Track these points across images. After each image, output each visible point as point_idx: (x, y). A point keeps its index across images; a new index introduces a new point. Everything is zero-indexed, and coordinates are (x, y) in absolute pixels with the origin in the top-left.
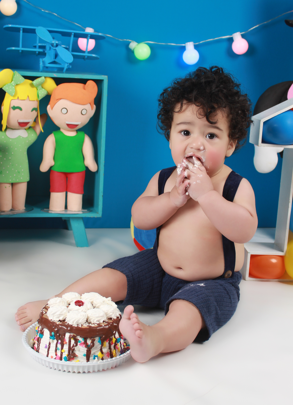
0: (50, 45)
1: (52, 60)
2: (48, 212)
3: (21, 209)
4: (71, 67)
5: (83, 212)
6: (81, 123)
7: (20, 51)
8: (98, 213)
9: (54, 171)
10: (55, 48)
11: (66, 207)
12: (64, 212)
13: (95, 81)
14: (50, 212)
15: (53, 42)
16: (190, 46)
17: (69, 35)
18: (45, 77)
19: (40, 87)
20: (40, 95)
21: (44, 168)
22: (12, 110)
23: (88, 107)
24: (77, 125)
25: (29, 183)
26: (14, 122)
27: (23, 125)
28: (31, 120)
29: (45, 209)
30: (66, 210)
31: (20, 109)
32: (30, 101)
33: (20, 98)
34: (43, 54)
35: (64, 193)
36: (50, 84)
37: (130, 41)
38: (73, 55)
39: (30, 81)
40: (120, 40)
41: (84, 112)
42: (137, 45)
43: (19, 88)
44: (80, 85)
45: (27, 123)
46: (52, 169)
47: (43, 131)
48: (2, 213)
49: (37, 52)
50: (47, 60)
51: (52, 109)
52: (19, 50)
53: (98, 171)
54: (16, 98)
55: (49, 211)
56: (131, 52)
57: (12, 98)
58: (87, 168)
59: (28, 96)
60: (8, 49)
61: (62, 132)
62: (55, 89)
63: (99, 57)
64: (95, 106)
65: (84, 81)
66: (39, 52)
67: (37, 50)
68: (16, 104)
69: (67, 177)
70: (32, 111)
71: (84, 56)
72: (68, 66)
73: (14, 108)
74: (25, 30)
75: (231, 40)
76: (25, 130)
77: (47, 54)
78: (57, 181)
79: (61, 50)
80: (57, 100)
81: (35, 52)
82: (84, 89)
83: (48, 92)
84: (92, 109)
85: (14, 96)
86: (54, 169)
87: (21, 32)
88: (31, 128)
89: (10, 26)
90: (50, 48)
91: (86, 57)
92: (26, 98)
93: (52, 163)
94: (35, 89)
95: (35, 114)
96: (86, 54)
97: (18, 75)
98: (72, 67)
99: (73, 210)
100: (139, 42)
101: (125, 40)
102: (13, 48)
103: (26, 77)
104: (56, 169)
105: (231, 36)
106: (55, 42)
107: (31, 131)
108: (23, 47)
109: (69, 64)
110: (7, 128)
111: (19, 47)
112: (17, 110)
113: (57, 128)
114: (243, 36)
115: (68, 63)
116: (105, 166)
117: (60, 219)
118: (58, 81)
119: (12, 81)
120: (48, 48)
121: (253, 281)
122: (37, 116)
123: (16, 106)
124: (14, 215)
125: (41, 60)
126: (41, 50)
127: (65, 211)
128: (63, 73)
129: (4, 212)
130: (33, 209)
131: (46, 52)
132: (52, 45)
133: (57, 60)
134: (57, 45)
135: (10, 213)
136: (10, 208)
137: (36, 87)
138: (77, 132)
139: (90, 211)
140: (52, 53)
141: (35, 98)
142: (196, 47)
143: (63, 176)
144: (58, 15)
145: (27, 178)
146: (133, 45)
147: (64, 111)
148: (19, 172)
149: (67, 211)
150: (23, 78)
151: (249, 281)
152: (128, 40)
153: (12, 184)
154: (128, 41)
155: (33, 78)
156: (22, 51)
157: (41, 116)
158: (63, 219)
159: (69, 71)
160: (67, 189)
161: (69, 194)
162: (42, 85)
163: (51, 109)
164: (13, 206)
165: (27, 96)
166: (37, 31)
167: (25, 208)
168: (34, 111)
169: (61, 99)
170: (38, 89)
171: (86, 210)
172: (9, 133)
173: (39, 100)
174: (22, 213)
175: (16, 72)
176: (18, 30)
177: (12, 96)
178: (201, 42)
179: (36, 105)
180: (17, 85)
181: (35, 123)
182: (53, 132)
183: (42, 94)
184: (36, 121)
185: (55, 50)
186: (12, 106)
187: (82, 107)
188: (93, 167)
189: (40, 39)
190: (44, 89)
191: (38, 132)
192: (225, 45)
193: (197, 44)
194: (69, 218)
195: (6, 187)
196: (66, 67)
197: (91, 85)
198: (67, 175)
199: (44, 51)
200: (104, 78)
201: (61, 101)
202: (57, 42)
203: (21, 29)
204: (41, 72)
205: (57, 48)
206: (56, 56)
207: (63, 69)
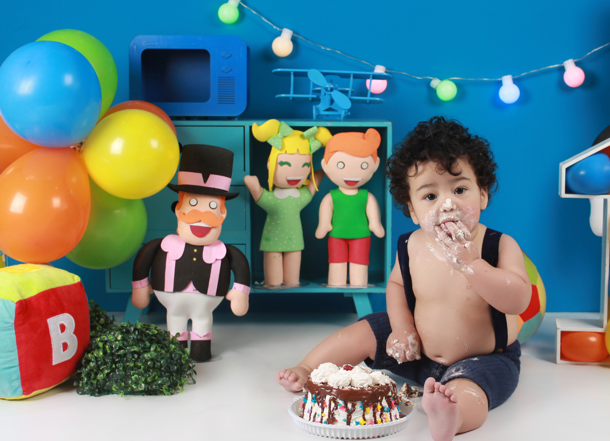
0: (324, 90)
1: (328, 106)
2: (325, 287)
3: (294, 284)
4: (349, 114)
5: (369, 287)
6: (362, 179)
7: (291, 98)
9: (332, 238)
10: (330, 93)
11: (348, 282)
12: (345, 287)
13: (378, 129)
14: (328, 287)
15: (327, 86)
16: (507, 80)
17: (347, 76)
18: (318, 127)
19: (313, 138)
20: (312, 148)
21: (320, 233)
22: (279, 166)
23: (369, 159)
24: (357, 182)
25: (303, 252)
26: (282, 181)
27: (293, 183)
28: (303, 177)
29: (323, 284)
31: (289, 165)
32: (300, 154)
33: (288, 152)
34: (317, 101)
35: (345, 264)
36: (324, 135)
37: (431, 78)
38: (351, 100)
39: (300, 132)
40: (418, 78)
41: (365, 166)
42: (440, 83)
43: (287, 141)
44: (360, 134)
45: (297, 181)
46: (331, 235)
47: (317, 190)
48: (271, 288)
49: (310, 99)
50: (322, 106)
51: (327, 163)
52: (289, 98)
53: (385, 237)
54: (284, 152)
55: (328, 285)
56: (433, 91)
57: (279, 152)
58: (372, 233)
59: (298, 150)
60: (277, 96)
61: (340, 191)
62: (330, 140)
63: (383, 100)
64: (378, 159)
65: (363, 130)
66: (313, 99)
67: (311, 96)
68: (283, 158)
69: (348, 245)
70: (303, 166)
71: (366, 100)
72: (345, 113)
73: (282, 164)
74: (296, 74)
75: (562, 70)
76: (297, 189)
77: (322, 100)
78: (336, 249)
79: (336, 95)
80: (332, 153)
81: (308, 98)
82: (364, 138)
83: (322, 144)
84: (375, 163)
85: (281, 150)
86: (332, 235)
87: (292, 76)
88: (304, 187)
89: (279, 70)
90: (325, 94)
92: (295, 151)
93: (330, 228)
94: (306, 141)
95: (307, 170)
96: (368, 98)
97: (285, 126)
98: (351, 114)
99: (357, 285)
100: (442, 79)
101: (425, 77)
102: (283, 95)
103: (295, 128)
104: (334, 235)
105: (562, 65)
106: (329, 86)
107: (304, 191)
108: (294, 93)
109: (347, 111)
110: (274, 187)
111: (289, 93)
112: (286, 166)
113: (335, 187)
114: (577, 64)
115: (345, 110)
117: (342, 294)
118: (334, 131)
119: (279, 132)
120: (322, 93)
121: (566, 364)
122: (310, 174)
123: (284, 161)
124: (285, 289)
125: (314, 107)
126: (315, 96)
128: (339, 121)
129: (273, 286)
130: (308, 284)
131: (321, 97)
132: (326, 89)
133: (333, 107)
134: (332, 90)
135: (281, 288)
136: (281, 282)
137: (308, 138)
138: (359, 190)
140: (328, 99)
141: (307, 151)
142: (516, 81)
143: (343, 243)
144: (341, 52)
145: (301, 246)
146: (435, 83)
147: (341, 165)
148: (290, 239)
150: (292, 129)
151: (561, 364)
152: (428, 77)
153: (283, 254)
154: (429, 79)
155: (303, 129)
156: (293, 98)
157: (315, 172)
158: (345, 296)
159: (347, 118)
160: (348, 260)
161: (351, 265)
162: (314, 136)
163: (325, 164)
164: (284, 280)
165: (296, 150)
166: (309, 74)
167: (299, 283)
168: (306, 167)
169: (336, 151)
170: (311, 141)
171: (373, 285)
172: (278, 193)
173: (312, 153)
174: (295, 288)
175: (282, 122)
176: (288, 74)
177: (278, 149)
178: (523, 74)
179: (308, 159)
180: (284, 137)
181: (308, 180)
182: (331, 191)
183: (315, 146)
184: (309, 178)
185: (330, 95)
186: (279, 161)
187: (361, 160)
188: (379, 232)
189: (314, 84)
190: (318, 140)
191: (313, 192)
192: (555, 76)
193: (516, 77)
194: (351, 294)
195: (275, 257)
196: (343, 114)
197: (371, 133)
198: (347, 242)
199: (318, 97)
200: (388, 124)
201: (337, 153)
202: (332, 86)
203: (292, 73)
204: (315, 121)
205: (332, 93)
206: (332, 101)
207: (340, 116)
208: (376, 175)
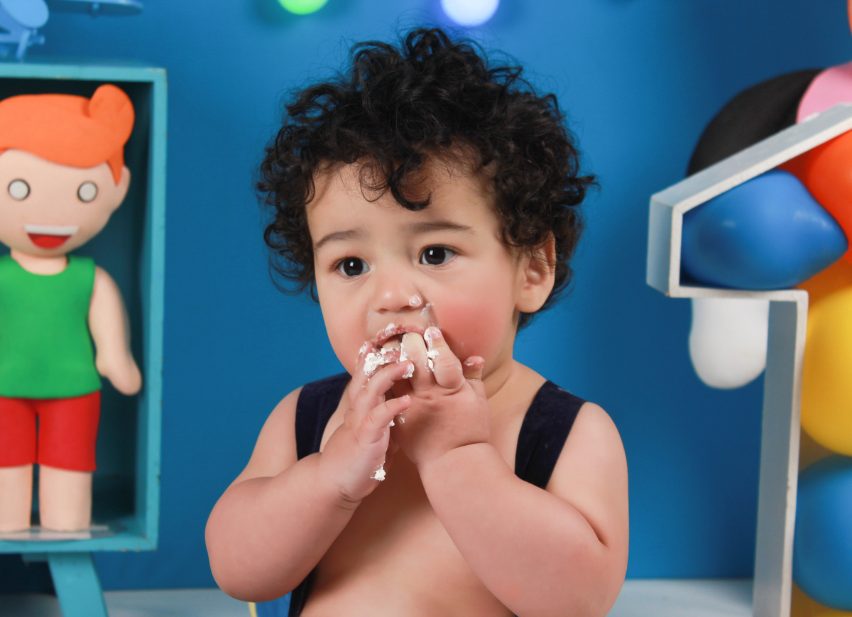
4: (42, 40)
5: (95, 535)
6: (80, 231)
8: (142, 534)
11: (35, 518)
12: (27, 536)
13: (124, 86)
23: (101, 174)
24: (63, 239)
30: (36, 528)
35: (27, 471)
41: (88, 192)
44: (72, 103)
58: (105, 382)
61: (15, 262)
64: (126, 173)
65: (85, 89)
69: (37, 416)
72: (31, 38)
82: (86, 112)
84: (117, 180)
91: (96, 7)
98: (47, 40)
99: (60, 529)
109: (35, 32)
115: (31, 29)
116: (166, 373)
117: (16, 557)
127: (32, 531)
128: (14, 60)
138: (68, 261)
139: (119, 530)
143: (22, 411)
147: (19, 190)
149: (38, 531)
158: (25, 559)
159: (35, 54)
160: (36, 456)
161: (47, 473)
169: (6, 149)
171: (104, 528)
187: (77, 175)
188: (124, 378)
194: (45, 554)
196: (24, 40)
198: (35, 408)
200: (156, 76)
201: (8, 154)
207: (13, 47)
208: (117, 216)
